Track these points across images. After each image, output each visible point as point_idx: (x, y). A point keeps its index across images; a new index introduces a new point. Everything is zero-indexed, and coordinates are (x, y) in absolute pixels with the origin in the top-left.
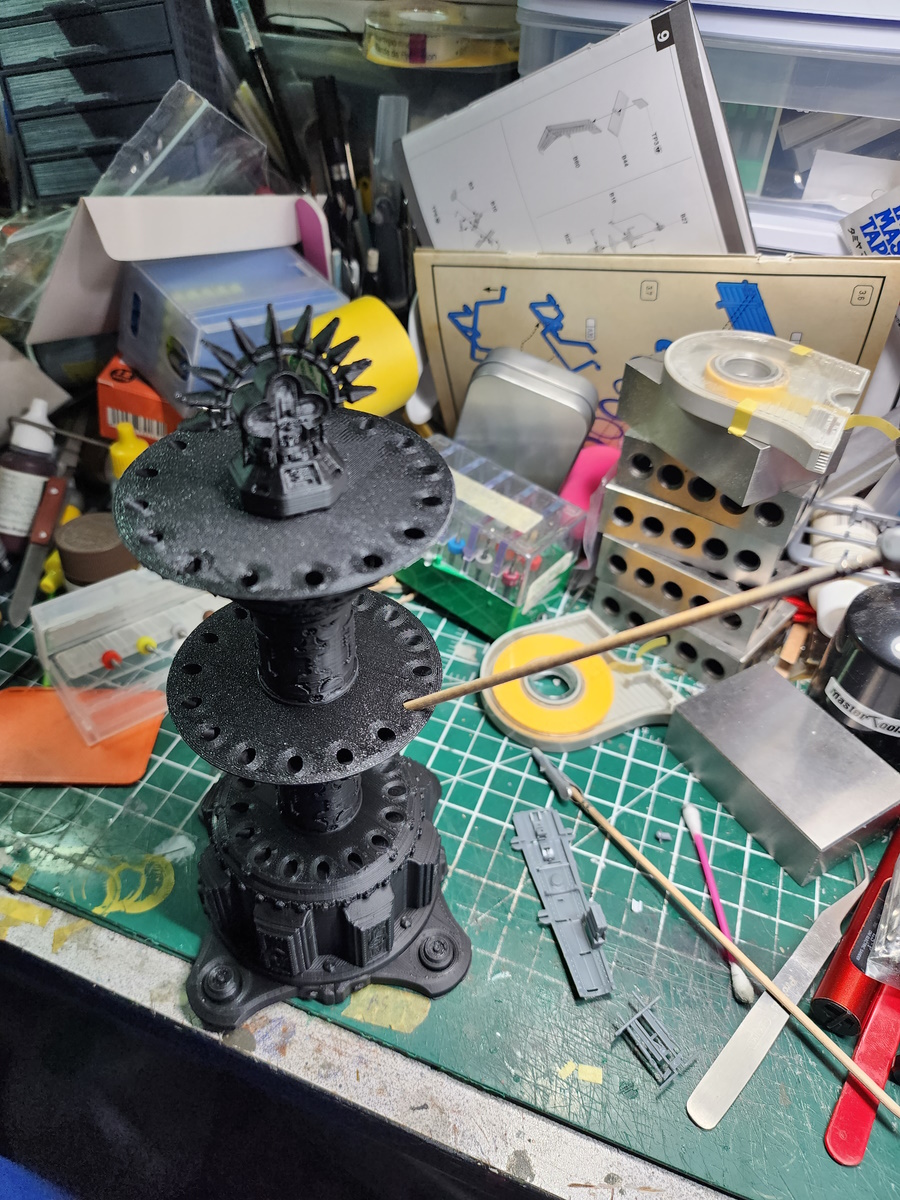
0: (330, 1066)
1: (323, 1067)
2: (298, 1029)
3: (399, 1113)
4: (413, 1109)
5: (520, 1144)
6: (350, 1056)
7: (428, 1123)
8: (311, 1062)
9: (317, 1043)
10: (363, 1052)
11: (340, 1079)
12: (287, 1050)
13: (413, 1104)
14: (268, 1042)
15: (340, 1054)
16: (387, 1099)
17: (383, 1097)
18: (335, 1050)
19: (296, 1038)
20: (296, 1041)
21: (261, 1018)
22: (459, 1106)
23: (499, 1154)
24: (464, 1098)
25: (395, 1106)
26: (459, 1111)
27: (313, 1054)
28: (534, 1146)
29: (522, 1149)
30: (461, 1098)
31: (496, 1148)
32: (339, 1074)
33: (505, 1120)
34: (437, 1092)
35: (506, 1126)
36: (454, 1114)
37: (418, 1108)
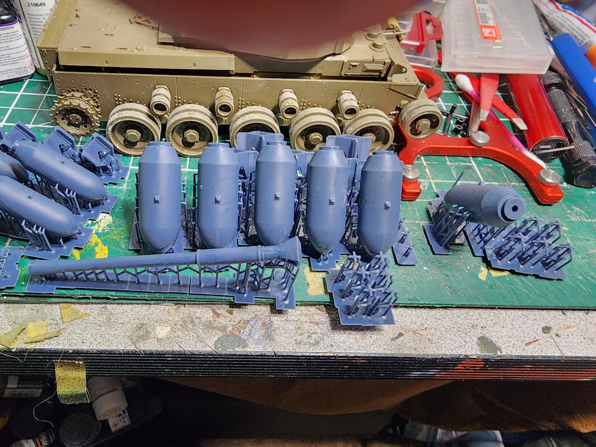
1: (309, 337)
3: (386, 347)
4: (393, 339)
5: (479, 332)
6: (324, 322)
7: (409, 344)
8: (299, 338)
9: (295, 323)
11: (328, 341)
12: (275, 337)
13: (392, 337)
14: (256, 337)
15: (317, 324)
16: (371, 341)
17: (368, 341)
18: (312, 322)
19: (277, 326)
20: (278, 328)
21: (239, 323)
22: (423, 325)
23: (470, 344)
24: (423, 318)
25: (380, 343)
26: (426, 328)
27: (297, 332)
28: (488, 330)
29: (482, 335)
30: (421, 319)
31: (465, 342)
32: (325, 338)
33: (459, 322)
34: (403, 322)
35: (461, 325)
36: (423, 331)
37: (396, 338)
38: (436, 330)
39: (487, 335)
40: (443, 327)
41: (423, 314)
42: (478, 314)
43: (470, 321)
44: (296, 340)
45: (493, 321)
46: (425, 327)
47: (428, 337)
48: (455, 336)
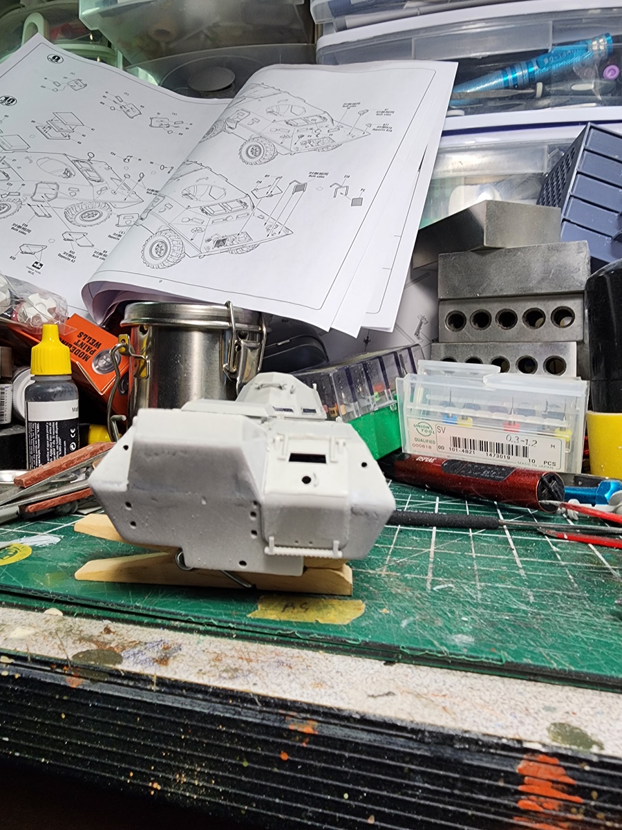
0: (236, 670)
1: (226, 671)
2: (184, 648)
3: (352, 701)
4: (373, 696)
5: (559, 717)
6: (262, 662)
7: (401, 707)
8: (208, 668)
9: (213, 656)
10: (283, 659)
11: (252, 678)
12: (171, 661)
13: (371, 693)
14: (144, 658)
15: (249, 661)
16: (330, 691)
17: (323, 690)
18: (242, 658)
19: (185, 654)
21: (131, 642)
22: (441, 691)
23: (531, 727)
24: (444, 684)
25: (344, 695)
26: (444, 696)
27: (209, 663)
28: (580, 718)
29: (562, 721)
30: (441, 684)
31: (521, 722)
32: (251, 675)
33: (516, 699)
34: (403, 682)
35: (522, 703)
36: (437, 698)
37: (379, 696)
38: (465, 699)
39: (575, 724)
40: (481, 699)
41: (447, 680)
42: (565, 698)
43: (541, 702)
44: (201, 670)
45: (596, 710)
46: (443, 693)
47: (444, 705)
48: (502, 711)
